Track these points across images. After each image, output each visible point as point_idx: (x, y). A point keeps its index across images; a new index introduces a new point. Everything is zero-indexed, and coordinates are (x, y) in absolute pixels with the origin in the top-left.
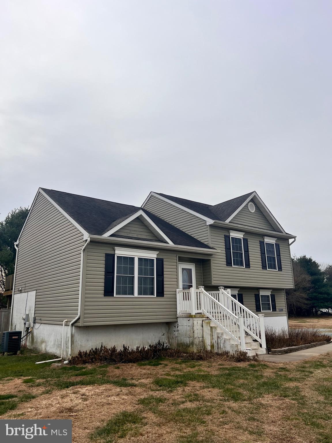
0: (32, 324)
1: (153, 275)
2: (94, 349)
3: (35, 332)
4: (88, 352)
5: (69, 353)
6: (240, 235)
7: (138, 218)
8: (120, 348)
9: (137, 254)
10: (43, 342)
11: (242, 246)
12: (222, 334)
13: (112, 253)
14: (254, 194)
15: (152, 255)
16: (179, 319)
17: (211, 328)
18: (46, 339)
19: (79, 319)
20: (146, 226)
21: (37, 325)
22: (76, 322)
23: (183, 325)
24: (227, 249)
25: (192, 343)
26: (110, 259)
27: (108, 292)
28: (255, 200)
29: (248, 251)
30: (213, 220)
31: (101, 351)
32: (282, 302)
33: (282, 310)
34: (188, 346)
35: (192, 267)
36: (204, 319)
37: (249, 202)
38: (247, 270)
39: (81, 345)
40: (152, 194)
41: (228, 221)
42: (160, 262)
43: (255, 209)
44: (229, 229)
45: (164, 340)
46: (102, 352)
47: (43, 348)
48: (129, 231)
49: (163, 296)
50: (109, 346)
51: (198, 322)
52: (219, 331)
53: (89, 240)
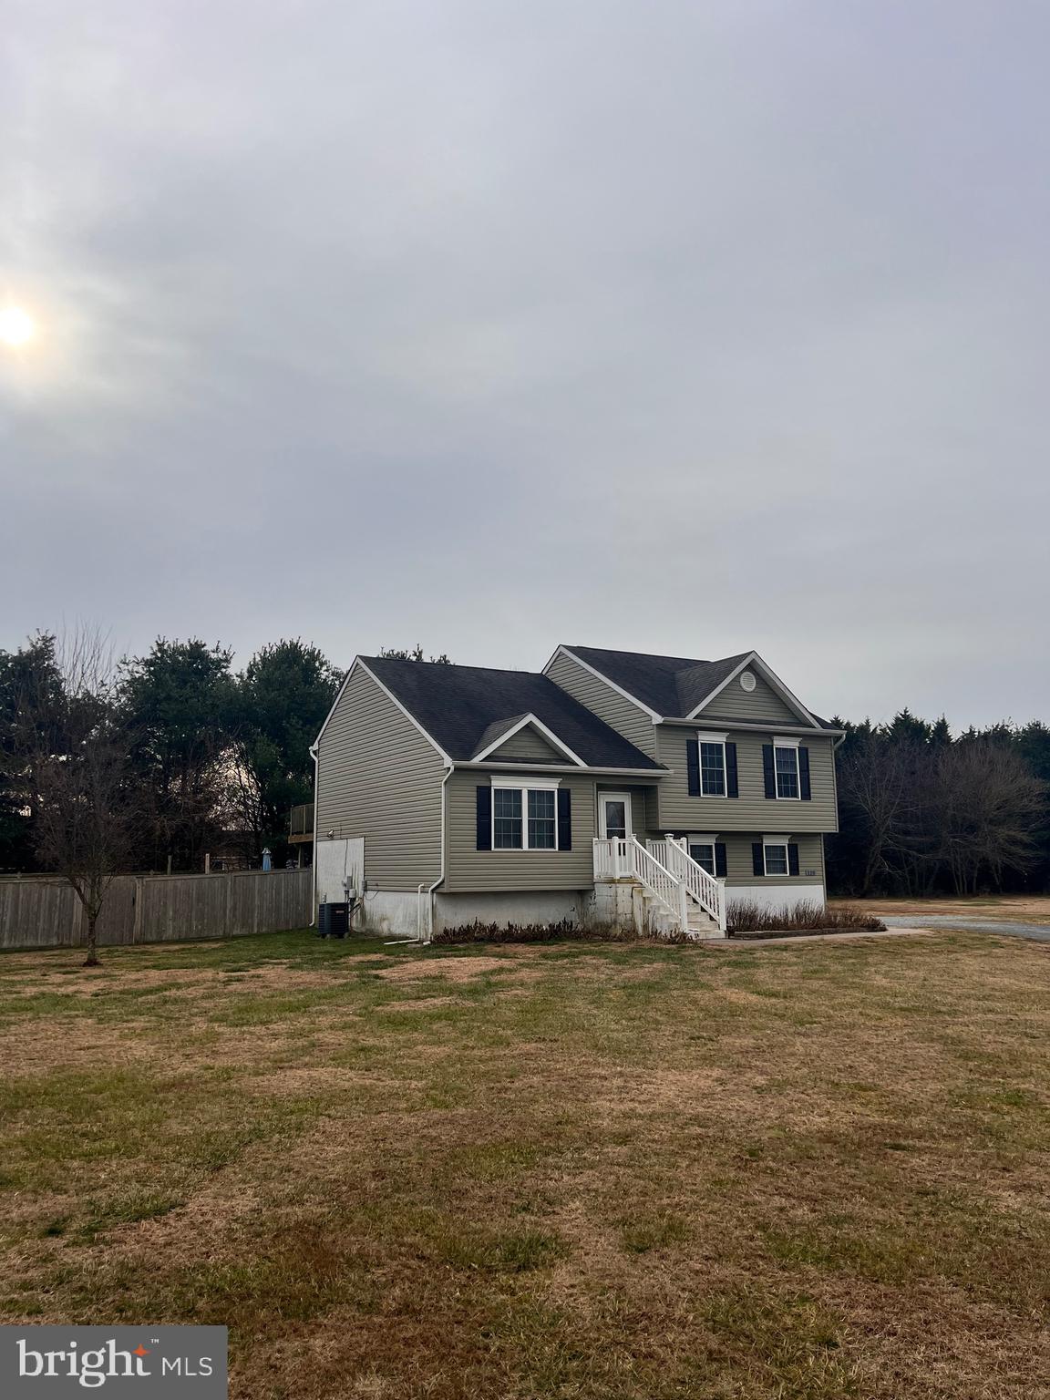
0: (360, 893)
1: (553, 817)
2: (465, 926)
3: (367, 905)
4: (457, 930)
5: (430, 931)
6: (720, 739)
7: (527, 726)
8: (503, 927)
9: (525, 785)
10: (384, 919)
11: (722, 758)
12: (659, 907)
13: (487, 784)
14: (752, 656)
15: (552, 785)
16: (596, 885)
17: (644, 898)
18: (389, 915)
19: (443, 882)
20: (540, 737)
21: (370, 894)
22: (437, 887)
23: (602, 893)
24: (692, 764)
25: (615, 922)
26: (483, 794)
27: (483, 844)
28: (754, 668)
29: (735, 766)
30: (663, 715)
31: (475, 929)
32: (814, 858)
33: (813, 874)
34: (609, 927)
35: (625, 799)
36: (636, 885)
37: (742, 672)
38: (732, 801)
39: (446, 920)
40: (562, 649)
41: (690, 717)
42: (565, 795)
43: (755, 684)
44: (695, 729)
45: (573, 917)
46: (477, 930)
47: (384, 928)
48: (511, 748)
49: (570, 849)
50: (488, 922)
51: (624, 890)
52: (654, 903)
53: (452, 768)
